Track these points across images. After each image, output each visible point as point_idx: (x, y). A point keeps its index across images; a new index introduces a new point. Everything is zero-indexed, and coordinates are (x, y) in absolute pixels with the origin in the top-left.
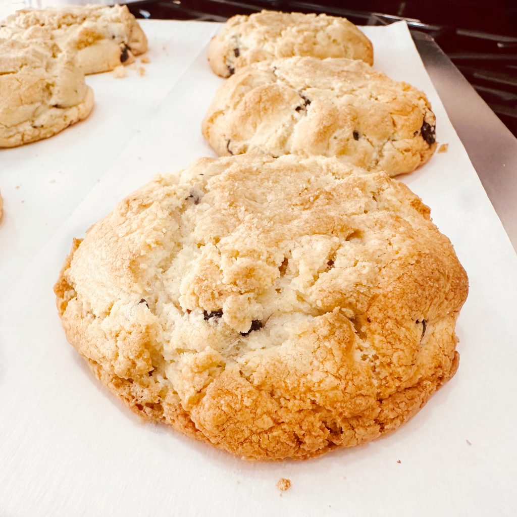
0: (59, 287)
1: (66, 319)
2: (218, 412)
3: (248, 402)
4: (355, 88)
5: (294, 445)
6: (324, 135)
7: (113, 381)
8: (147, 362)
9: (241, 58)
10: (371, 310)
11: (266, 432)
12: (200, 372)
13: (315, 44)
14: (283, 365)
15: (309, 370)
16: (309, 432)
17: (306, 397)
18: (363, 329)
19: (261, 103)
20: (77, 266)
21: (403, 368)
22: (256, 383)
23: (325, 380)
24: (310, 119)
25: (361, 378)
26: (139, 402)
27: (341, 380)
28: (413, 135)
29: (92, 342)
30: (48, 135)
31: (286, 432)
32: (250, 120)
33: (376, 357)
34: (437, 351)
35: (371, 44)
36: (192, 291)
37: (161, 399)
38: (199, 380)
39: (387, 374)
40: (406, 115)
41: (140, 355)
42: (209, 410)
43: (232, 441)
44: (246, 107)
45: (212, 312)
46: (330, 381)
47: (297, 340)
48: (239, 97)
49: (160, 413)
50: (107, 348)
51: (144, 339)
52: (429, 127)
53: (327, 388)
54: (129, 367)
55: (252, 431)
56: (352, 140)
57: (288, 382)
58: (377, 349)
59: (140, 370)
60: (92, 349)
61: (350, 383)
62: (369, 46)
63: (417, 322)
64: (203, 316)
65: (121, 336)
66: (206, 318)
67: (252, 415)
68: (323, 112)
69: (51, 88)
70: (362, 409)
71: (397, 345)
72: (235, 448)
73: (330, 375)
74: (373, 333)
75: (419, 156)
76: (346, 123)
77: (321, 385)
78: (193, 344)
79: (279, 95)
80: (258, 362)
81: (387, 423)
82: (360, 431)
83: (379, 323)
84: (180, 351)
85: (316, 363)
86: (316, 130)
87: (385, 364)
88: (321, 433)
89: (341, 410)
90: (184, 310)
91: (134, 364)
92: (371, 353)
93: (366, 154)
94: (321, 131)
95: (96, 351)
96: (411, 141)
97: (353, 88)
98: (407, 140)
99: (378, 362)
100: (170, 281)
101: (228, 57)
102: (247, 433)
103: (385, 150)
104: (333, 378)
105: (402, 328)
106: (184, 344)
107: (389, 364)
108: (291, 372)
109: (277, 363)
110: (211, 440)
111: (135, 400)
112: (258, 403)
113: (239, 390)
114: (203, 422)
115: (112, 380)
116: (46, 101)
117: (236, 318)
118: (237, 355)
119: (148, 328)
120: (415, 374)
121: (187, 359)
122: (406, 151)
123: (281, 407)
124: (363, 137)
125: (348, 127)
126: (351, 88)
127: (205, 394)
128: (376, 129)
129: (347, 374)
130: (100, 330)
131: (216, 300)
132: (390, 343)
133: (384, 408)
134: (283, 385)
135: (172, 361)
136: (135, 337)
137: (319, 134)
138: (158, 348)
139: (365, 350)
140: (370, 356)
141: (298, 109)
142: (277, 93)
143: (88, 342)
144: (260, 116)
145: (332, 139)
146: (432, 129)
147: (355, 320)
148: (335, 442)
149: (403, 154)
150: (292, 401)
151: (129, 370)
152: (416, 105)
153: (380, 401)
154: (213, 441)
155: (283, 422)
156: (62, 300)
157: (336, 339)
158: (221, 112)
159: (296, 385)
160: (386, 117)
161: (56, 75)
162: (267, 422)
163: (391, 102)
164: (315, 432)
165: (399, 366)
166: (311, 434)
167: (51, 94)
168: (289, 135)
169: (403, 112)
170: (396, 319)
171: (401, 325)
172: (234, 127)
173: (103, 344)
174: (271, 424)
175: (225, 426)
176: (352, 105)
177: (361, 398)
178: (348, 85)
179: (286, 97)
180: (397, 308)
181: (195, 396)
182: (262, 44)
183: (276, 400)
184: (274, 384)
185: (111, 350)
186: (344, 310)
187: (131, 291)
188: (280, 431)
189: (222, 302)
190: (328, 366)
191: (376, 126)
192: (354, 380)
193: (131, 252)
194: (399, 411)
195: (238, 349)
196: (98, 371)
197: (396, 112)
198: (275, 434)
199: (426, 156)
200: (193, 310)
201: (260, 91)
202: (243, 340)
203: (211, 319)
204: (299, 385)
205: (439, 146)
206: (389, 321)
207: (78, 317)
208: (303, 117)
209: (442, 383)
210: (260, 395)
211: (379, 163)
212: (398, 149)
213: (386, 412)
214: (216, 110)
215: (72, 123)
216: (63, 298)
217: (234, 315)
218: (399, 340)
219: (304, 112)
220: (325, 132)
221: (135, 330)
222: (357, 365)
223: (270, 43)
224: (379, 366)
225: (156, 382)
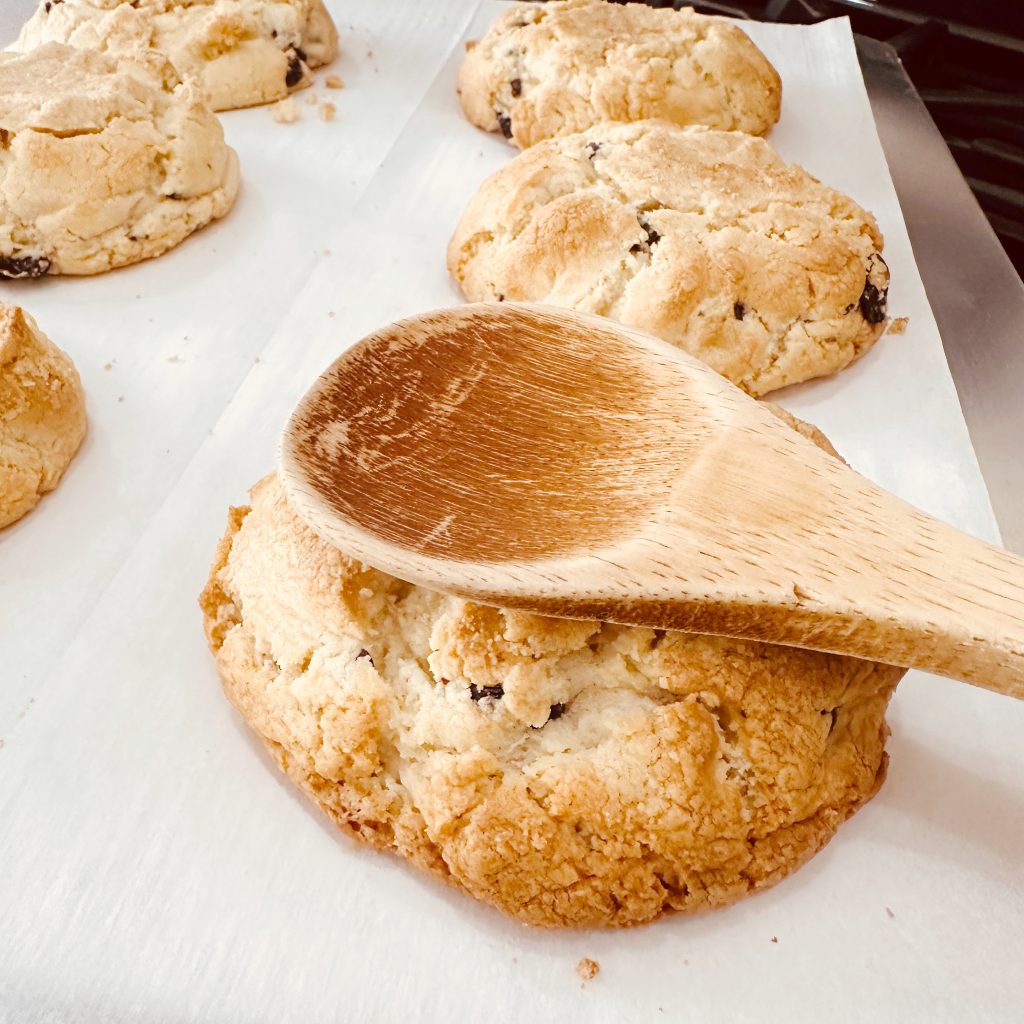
0: (209, 598)
1: (225, 663)
2: (489, 853)
3: (538, 843)
4: (743, 212)
5: (608, 911)
6: (679, 309)
7: (311, 780)
8: (373, 760)
9: (524, 103)
10: (749, 698)
11: (566, 890)
12: (461, 786)
13: (669, 82)
14: (601, 784)
15: (641, 797)
16: (635, 892)
17: (634, 839)
18: (734, 726)
19: (566, 234)
20: (241, 565)
21: (794, 794)
22: (554, 811)
23: (667, 813)
24: (657, 273)
25: (724, 812)
26: (353, 818)
27: (691, 816)
28: (845, 312)
29: (275, 713)
30: (157, 254)
31: (597, 891)
32: (544, 263)
33: (750, 773)
34: (852, 758)
35: (778, 81)
36: (452, 649)
37: (391, 817)
38: (460, 800)
39: (766, 802)
40: (835, 274)
41: (360, 748)
42: (474, 850)
43: (510, 900)
44: (537, 237)
45: (485, 687)
46: (675, 815)
47: (623, 741)
48: (524, 212)
49: (389, 838)
50: (302, 729)
51: (368, 723)
52: (876, 292)
53: (668, 827)
54: (340, 765)
55: (543, 887)
56: (731, 320)
57: (607, 814)
58: (753, 761)
59: (359, 770)
60: (276, 725)
61: (707, 820)
62: (773, 85)
63: (824, 713)
64: (468, 693)
65: (330, 712)
66: (475, 696)
67: (545, 863)
68: (683, 260)
69: (165, 161)
70: (723, 859)
71: (788, 757)
72: (514, 910)
73: (674, 806)
74: (750, 735)
75: (851, 348)
76: (722, 285)
77: (660, 821)
78: (451, 738)
79: (602, 220)
80: (558, 777)
81: (760, 878)
82: (716, 892)
83: (760, 720)
84: (429, 747)
85: (652, 783)
86: (667, 297)
87: (764, 785)
88: (654, 894)
89: (688, 862)
90: (437, 678)
91: (349, 761)
92: (743, 767)
93: (754, 346)
94: (676, 300)
95: (283, 730)
96: (839, 323)
97: (740, 212)
98: (832, 322)
99: (752, 782)
100: (411, 619)
101: (498, 95)
102: (534, 890)
103: (789, 340)
104: (679, 812)
105: (797, 726)
106: (436, 736)
107: (771, 786)
108: (612, 798)
109: (589, 782)
110: (475, 893)
111: (347, 813)
112: (555, 844)
113: (525, 821)
114: (463, 867)
115: (309, 777)
116: (155, 188)
117: (525, 703)
118: (522, 759)
119: (374, 703)
120: (812, 800)
121: (439, 762)
122: (828, 341)
123: (592, 850)
124: (753, 312)
125: (727, 294)
126: (735, 211)
127: (468, 823)
128: (776, 300)
129: (703, 805)
130: (288, 694)
131: (493, 669)
132: (776, 753)
133: (758, 855)
134: (598, 817)
135: (413, 761)
136: (352, 718)
137: (672, 306)
138: (390, 737)
139: (732, 761)
140: (741, 772)
141: (635, 249)
142: (598, 217)
143: (268, 712)
144: (562, 258)
145: (694, 316)
146: (881, 296)
147: (720, 710)
148: (673, 905)
149: (823, 347)
150: (610, 842)
151: (341, 769)
152: (855, 252)
153: (752, 841)
154: (478, 896)
155: (594, 876)
156: (213, 624)
157: (689, 747)
158: (488, 237)
159: (619, 821)
160: (797, 277)
161: (172, 134)
162: (570, 875)
163: (808, 246)
164: (645, 892)
165: (786, 790)
166: (637, 897)
167: (163, 173)
168: (616, 298)
169: (829, 267)
170: (788, 712)
171: (797, 722)
172: (513, 271)
173: (294, 720)
174: (576, 878)
175: (499, 876)
176: (736, 249)
177: (722, 842)
178: (732, 206)
179: (615, 225)
180: (793, 694)
181: (452, 823)
182: (566, 76)
183: (584, 838)
184: (584, 816)
185: (310, 733)
186: (704, 695)
187: (344, 633)
188: (589, 890)
189: (504, 673)
190: (673, 791)
191: (777, 295)
192: (715, 816)
193: (345, 565)
194: (782, 859)
195: (525, 749)
196: (284, 758)
197: (817, 267)
198: (580, 893)
199: (865, 346)
200: (453, 680)
201: (566, 209)
202: (535, 736)
203: (482, 701)
204: (623, 821)
205: (890, 323)
206: (777, 716)
207: (247, 663)
208: (644, 268)
209: (854, 810)
210: (559, 829)
211: (777, 363)
212: (815, 338)
213: (759, 861)
214: (478, 229)
215: (201, 226)
216: (215, 617)
217: (522, 697)
218: (791, 747)
219: (647, 255)
220: (684, 303)
221: (354, 709)
222: (720, 791)
223: (583, 75)
224: (754, 788)
225: (384, 787)
